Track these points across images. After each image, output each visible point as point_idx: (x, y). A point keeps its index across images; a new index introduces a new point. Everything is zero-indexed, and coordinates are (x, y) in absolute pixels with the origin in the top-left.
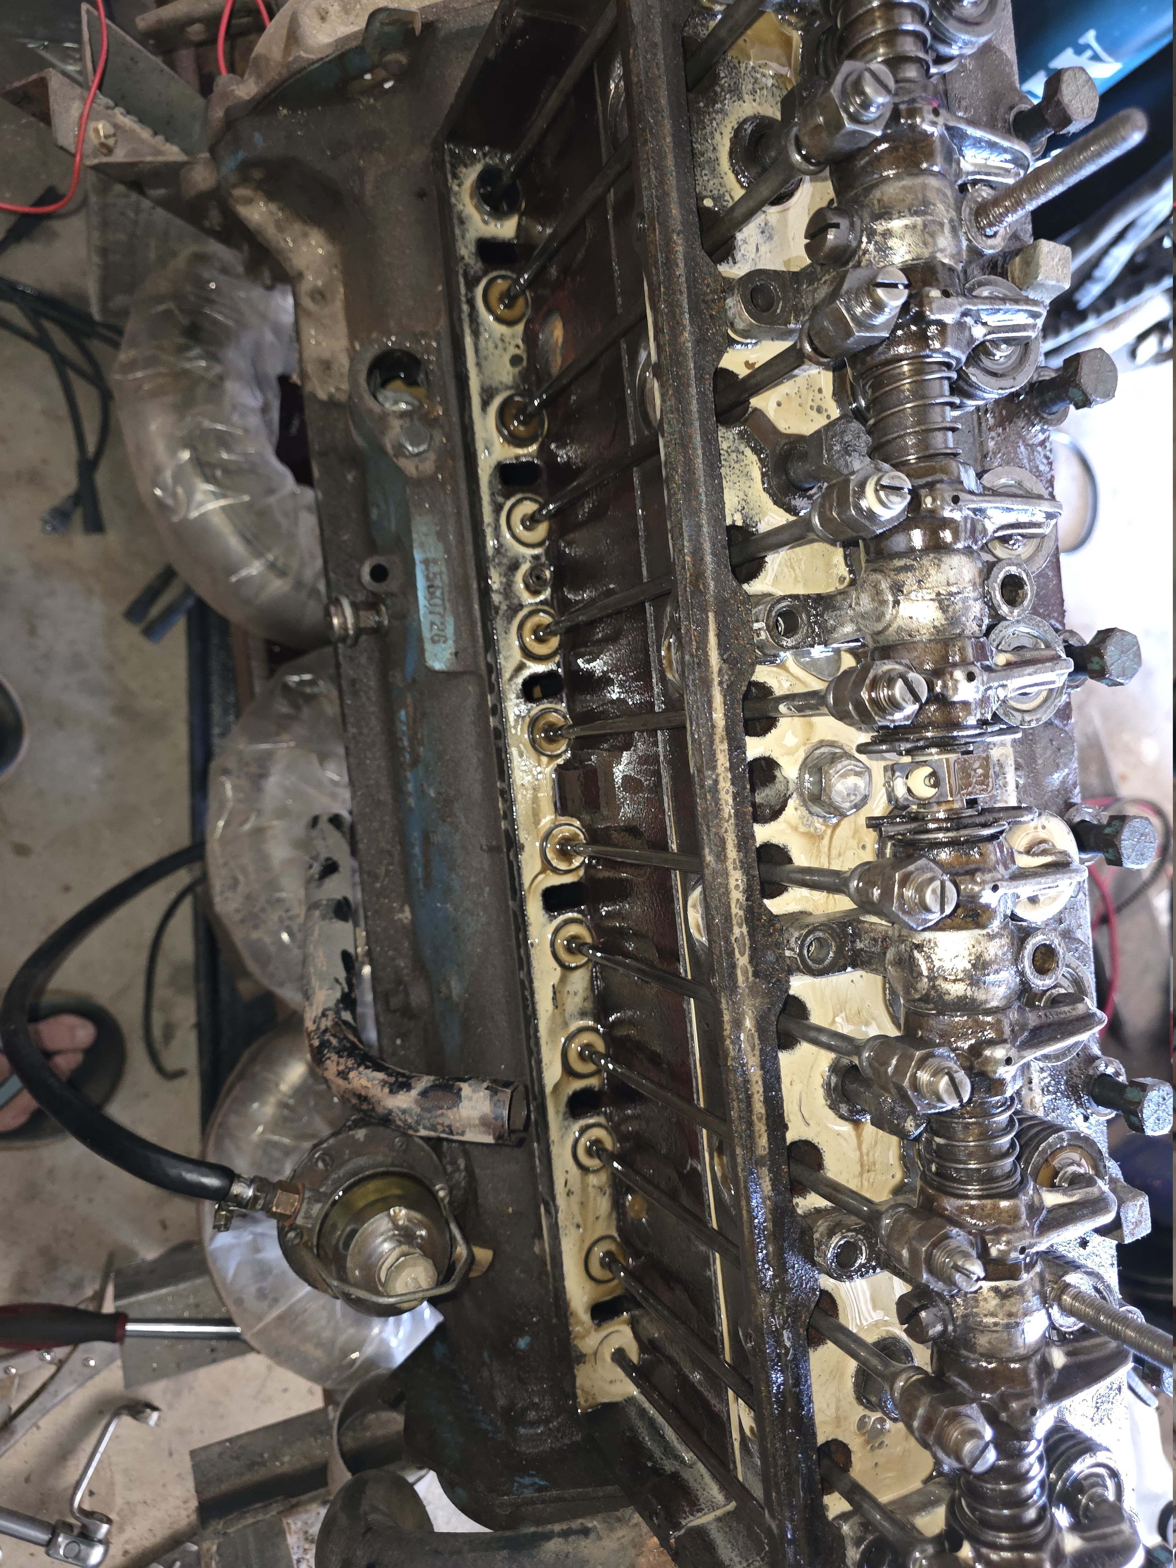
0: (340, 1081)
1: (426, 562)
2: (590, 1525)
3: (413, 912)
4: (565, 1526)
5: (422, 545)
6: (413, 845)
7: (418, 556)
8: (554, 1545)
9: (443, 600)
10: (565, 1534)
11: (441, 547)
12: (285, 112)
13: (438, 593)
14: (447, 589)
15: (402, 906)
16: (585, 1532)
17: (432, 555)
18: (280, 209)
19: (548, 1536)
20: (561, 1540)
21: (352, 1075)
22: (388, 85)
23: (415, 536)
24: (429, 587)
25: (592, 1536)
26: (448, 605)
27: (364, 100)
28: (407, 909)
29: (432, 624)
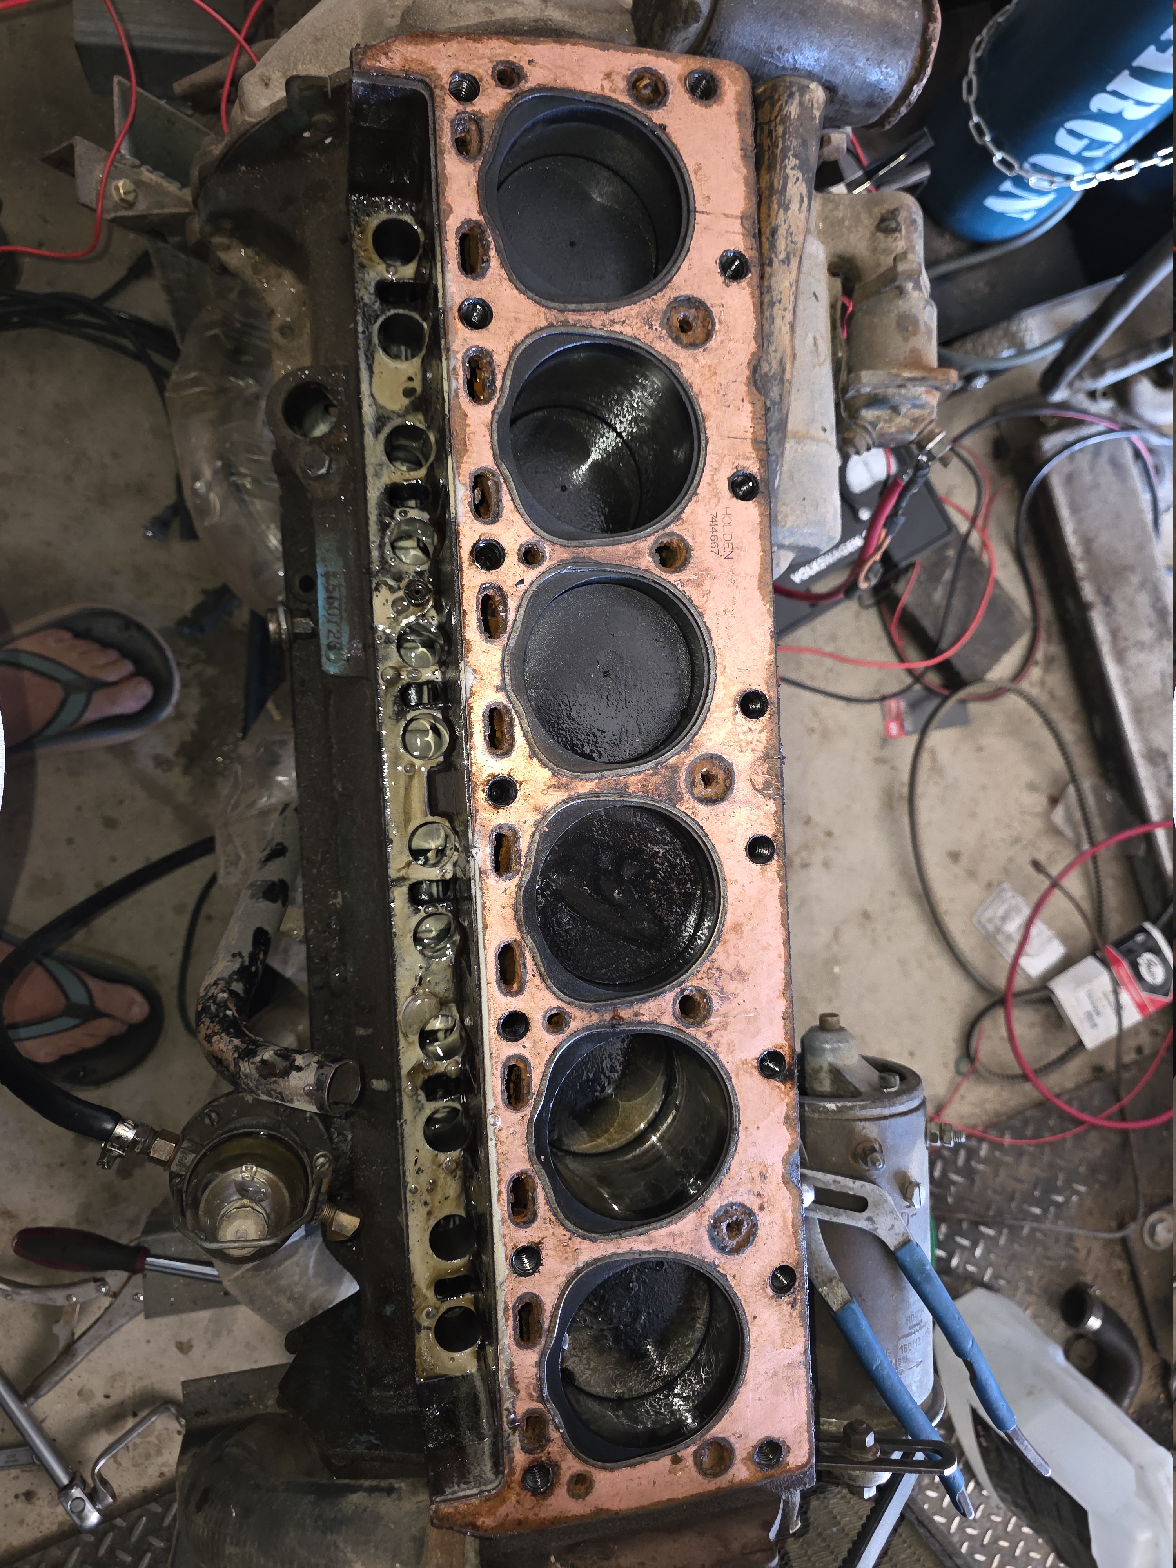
1: (327, 575)
2: (397, 1486)
4: (374, 1483)
5: (324, 560)
7: (320, 570)
8: (356, 1498)
9: (340, 610)
10: (371, 1490)
11: (340, 562)
12: (243, 168)
13: (336, 604)
14: (344, 600)
16: (390, 1491)
17: (331, 569)
18: (257, 254)
19: (354, 1490)
20: (365, 1494)
21: (215, 1039)
22: (328, 141)
23: (318, 551)
24: (329, 598)
25: (394, 1496)
26: (344, 615)
27: (310, 155)
29: (330, 631)
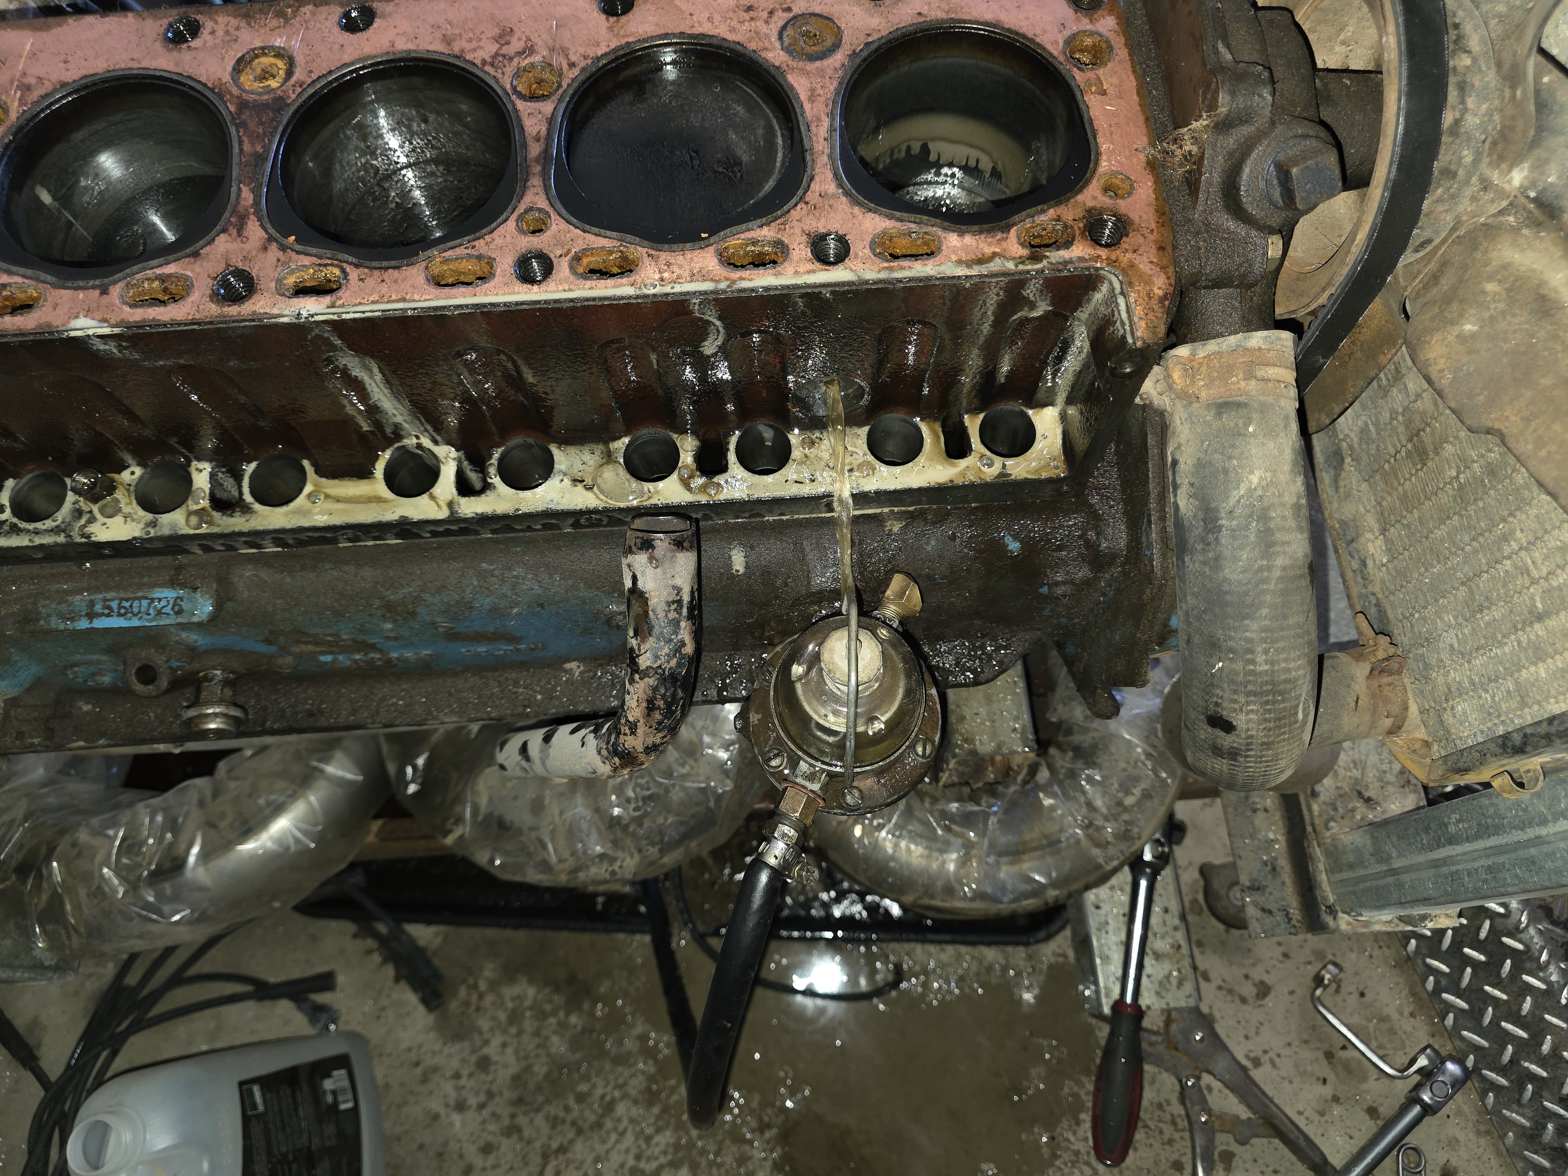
0: (640, 731)
1: (91, 616)
3: (569, 661)
5: (73, 620)
6: (478, 654)
9: (131, 600)
14: (117, 595)
15: (566, 671)
24: (120, 613)
26: (140, 594)
28: (568, 666)
